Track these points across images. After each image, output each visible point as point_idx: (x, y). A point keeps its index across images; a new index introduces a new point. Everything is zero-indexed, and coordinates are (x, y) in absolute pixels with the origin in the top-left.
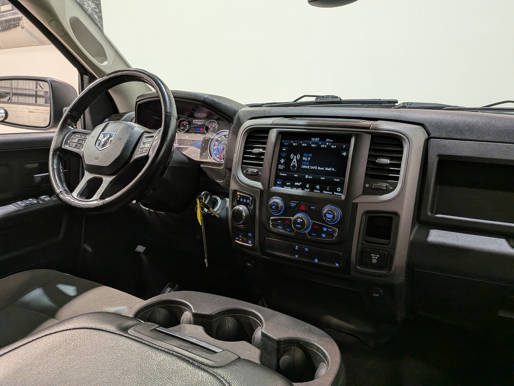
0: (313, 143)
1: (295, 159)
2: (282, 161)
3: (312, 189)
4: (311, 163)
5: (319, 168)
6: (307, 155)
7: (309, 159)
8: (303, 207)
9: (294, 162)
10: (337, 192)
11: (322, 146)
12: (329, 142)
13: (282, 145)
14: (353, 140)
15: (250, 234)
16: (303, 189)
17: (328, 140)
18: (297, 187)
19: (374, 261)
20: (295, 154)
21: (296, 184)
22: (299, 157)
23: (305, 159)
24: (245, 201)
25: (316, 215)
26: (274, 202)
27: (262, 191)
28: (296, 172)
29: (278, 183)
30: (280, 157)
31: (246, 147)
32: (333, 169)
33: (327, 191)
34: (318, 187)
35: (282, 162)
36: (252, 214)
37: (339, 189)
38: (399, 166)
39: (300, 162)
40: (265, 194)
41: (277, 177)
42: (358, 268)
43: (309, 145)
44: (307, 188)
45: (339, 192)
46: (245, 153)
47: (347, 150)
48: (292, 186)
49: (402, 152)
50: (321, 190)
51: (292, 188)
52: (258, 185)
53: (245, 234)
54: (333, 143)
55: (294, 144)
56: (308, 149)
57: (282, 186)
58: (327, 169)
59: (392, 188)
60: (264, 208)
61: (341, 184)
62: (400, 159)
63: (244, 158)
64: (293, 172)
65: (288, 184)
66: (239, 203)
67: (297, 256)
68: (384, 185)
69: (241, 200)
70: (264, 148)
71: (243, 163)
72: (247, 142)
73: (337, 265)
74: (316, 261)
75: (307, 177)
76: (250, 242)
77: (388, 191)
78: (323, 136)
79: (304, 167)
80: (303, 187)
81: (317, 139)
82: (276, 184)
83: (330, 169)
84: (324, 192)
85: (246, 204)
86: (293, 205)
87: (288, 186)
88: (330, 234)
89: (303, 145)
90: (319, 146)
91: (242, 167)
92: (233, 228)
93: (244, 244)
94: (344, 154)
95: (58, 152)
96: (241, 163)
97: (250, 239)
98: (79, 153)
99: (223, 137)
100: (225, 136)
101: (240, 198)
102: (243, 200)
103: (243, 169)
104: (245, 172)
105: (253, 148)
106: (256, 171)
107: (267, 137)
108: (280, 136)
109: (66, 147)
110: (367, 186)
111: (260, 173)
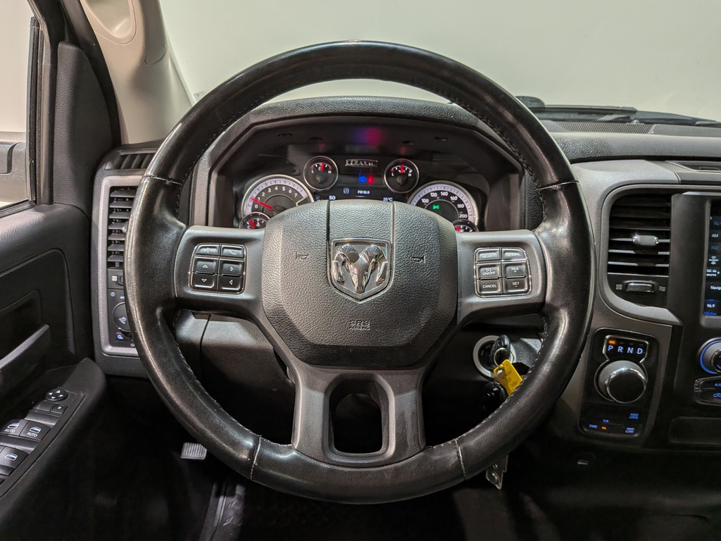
2: (713, 260)
13: (712, 227)
15: (634, 416)
24: (630, 350)
27: (675, 327)
29: (709, 306)
30: (710, 252)
31: (613, 232)
35: (713, 263)
40: (689, 334)
41: (707, 294)
46: (612, 245)
52: (663, 314)
53: (618, 416)
60: (682, 364)
63: (611, 257)
66: (614, 356)
69: (620, 349)
70: (664, 235)
71: (610, 268)
72: (613, 219)
76: (631, 430)
82: (706, 311)
85: (634, 358)
91: (610, 278)
92: (586, 407)
93: (613, 435)
95: (158, 311)
96: (605, 268)
97: (632, 423)
98: (245, 305)
99: (434, 195)
100: (439, 192)
101: (616, 347)
102: (625, 350)
103: (613, 283)
104: (619, 287)
105: (629, 234)
106: (653, 285)
107: (668, 210)
108: (708, 206)
109: (191, 292)
111: (663, 289)
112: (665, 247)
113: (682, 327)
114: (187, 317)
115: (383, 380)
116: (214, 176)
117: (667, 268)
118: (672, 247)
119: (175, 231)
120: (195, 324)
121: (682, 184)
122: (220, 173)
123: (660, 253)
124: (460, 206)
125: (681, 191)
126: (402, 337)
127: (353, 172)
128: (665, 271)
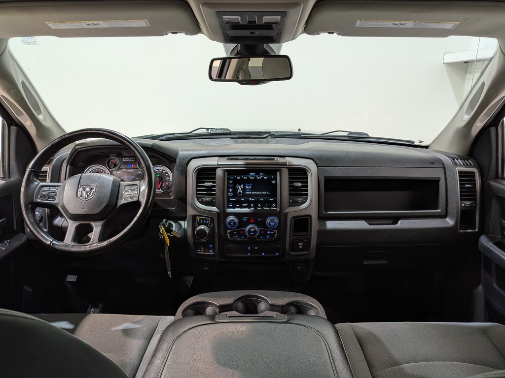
0: (252, 176)
1: (240, 188)
2: (231, 190)
3: (256, 207)
4: (252, 190)
5: (258, 193)
6: (248, 185)
7: (250, 187)
8: (252, 221)
9: (240, 190)
10: (273, 207)
11: (258, 178)
12: (262, 175)
13: (229, 179)
14: (278, 173)
15: (211, 246)
16: (249, 208)
17: (261, 174)
18: (245, 207)
19: (301, 247)
20: (240, 185)
21: (243, 205)
22: (242, 186)
23: (247, 187)
24: (204, 222)
25: (262, 224)
26: (231, 220)
27: (218, 213)
28: (243, 197)
30: (229, 188)
31: (198, 182)
32: (268, 193)
33: (266, 207)
34: (259, 205)
36: (212, 230)
37: (274, 205)
38: (307, 186)
39: (244, 190)
40: (222, 215)
41: (229, 202)
42: (291, 253)
43: (248, 178)
44: (252, 207)
46: (197, 186)
47: (275, 179)
48: (241, 207)
49: (307, 178)
50: (262, 207)
52: (215, 209)
53: (206, 246)
54: (265, 176)
55: (238, 178)
56: (248, 181)
57: (233, 207)
58: (263, 193)
59: (305, 201)
60: (222, 226)
61: (275, 202)
62: (307, 182)
63: (197, 190)
64: (240, 197)
65: (237, 206)
66: (200, 224)
67: (249, 254)
68: (300, 199)
69: (201, 221)
70: (214, 182)
71: (197, 194)
72: (198, 178)
73: (277, 254)
74: (263, 254)
75: (250, 199)
76: (211, 251)
77: (303, 203)
78: (258, 172)
79: (248, 193)
80: (249, 207)
81: (254, 174)
82: (229, 207)
83: (265, 193)
84: (264, 208)
85: (206, 224)
86: (245, 220)
87: (238, 207)
88: (272, 235)
89: (244, 178)
90: (256, 178)
91: (197, 197)
92: (195, 243)
93: (205, 253)
94: (274, 182)
95: (30, 206)
96: (195, 194)
97: (211, 248)
98: (55, 204)
99: (157, 171)
100: (158, 170)
101: (200, 221)
102: (203, 221)
103: (198, 199)
104: (200, 200)
105: (204, 182)
106: (211, 199)
107: (215, 174)
108: (226, 173)
109: (38, 200)
110: (291, 201)
111: (214, 200)
113: (220, 213)
114: (58, 217)
115: (93, 224)
116: (69, 167)
117: (215, 193)
118: (216, 186)
119: (37, 183)
120: (60, 220)
121: (219, 165)
122: (70, 165)
123: (213, 188)
124: (167, 175)
125: (219, 168)
126: (96, 211)
127: (126, 163)
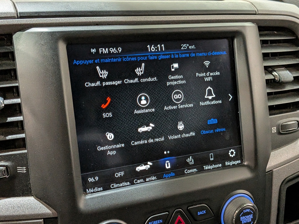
10: (231, 159)
16: (159, 178)
21: (139, 168)
27: (46, 220)
29: (91, 180)
33: (211, 163)
37: (232, 152)
45: (234, 159)
48: (131, 177)
51: (132, 184)
57: (105, 184)
65: (119, 174)
84: (206, 168)
87: (119, 181)
106: (7, 167)
107: (11, 56)
110: (274, 130)
111: (22, 170)
112: (16, 109)
113: (57, 218)
117: (23, 139)
118: (24, 109)
121: (21, 17)
123: (10, 119)
125: (23, 28)
128: (21, 144)
